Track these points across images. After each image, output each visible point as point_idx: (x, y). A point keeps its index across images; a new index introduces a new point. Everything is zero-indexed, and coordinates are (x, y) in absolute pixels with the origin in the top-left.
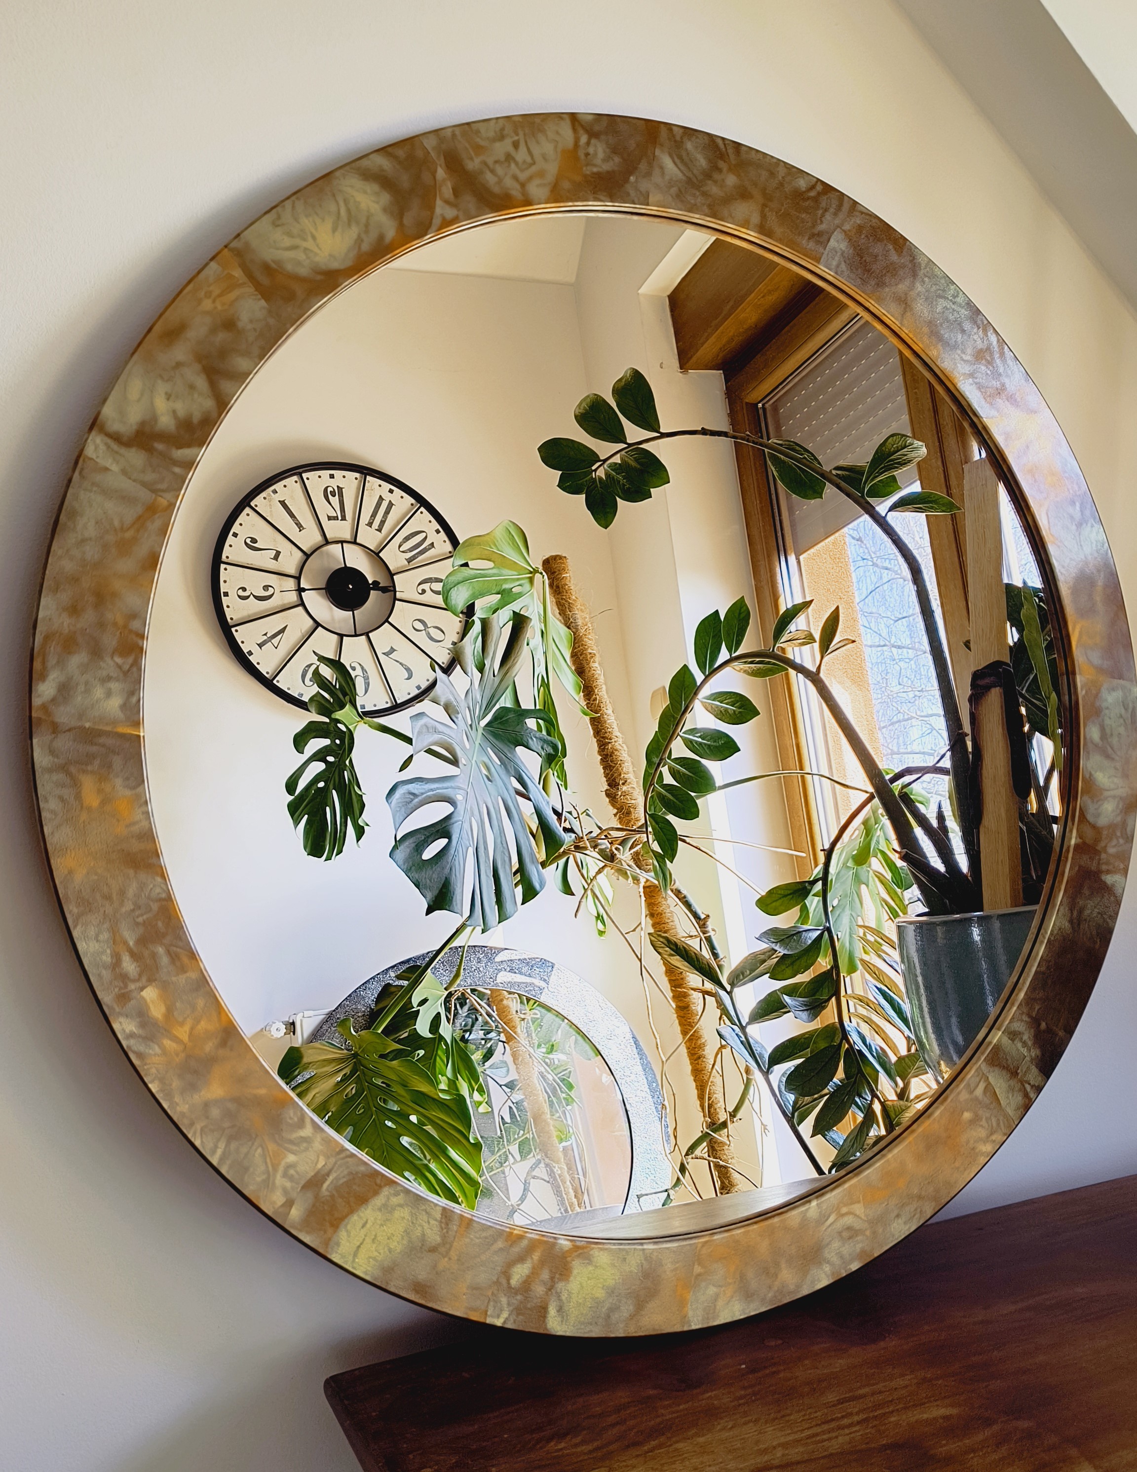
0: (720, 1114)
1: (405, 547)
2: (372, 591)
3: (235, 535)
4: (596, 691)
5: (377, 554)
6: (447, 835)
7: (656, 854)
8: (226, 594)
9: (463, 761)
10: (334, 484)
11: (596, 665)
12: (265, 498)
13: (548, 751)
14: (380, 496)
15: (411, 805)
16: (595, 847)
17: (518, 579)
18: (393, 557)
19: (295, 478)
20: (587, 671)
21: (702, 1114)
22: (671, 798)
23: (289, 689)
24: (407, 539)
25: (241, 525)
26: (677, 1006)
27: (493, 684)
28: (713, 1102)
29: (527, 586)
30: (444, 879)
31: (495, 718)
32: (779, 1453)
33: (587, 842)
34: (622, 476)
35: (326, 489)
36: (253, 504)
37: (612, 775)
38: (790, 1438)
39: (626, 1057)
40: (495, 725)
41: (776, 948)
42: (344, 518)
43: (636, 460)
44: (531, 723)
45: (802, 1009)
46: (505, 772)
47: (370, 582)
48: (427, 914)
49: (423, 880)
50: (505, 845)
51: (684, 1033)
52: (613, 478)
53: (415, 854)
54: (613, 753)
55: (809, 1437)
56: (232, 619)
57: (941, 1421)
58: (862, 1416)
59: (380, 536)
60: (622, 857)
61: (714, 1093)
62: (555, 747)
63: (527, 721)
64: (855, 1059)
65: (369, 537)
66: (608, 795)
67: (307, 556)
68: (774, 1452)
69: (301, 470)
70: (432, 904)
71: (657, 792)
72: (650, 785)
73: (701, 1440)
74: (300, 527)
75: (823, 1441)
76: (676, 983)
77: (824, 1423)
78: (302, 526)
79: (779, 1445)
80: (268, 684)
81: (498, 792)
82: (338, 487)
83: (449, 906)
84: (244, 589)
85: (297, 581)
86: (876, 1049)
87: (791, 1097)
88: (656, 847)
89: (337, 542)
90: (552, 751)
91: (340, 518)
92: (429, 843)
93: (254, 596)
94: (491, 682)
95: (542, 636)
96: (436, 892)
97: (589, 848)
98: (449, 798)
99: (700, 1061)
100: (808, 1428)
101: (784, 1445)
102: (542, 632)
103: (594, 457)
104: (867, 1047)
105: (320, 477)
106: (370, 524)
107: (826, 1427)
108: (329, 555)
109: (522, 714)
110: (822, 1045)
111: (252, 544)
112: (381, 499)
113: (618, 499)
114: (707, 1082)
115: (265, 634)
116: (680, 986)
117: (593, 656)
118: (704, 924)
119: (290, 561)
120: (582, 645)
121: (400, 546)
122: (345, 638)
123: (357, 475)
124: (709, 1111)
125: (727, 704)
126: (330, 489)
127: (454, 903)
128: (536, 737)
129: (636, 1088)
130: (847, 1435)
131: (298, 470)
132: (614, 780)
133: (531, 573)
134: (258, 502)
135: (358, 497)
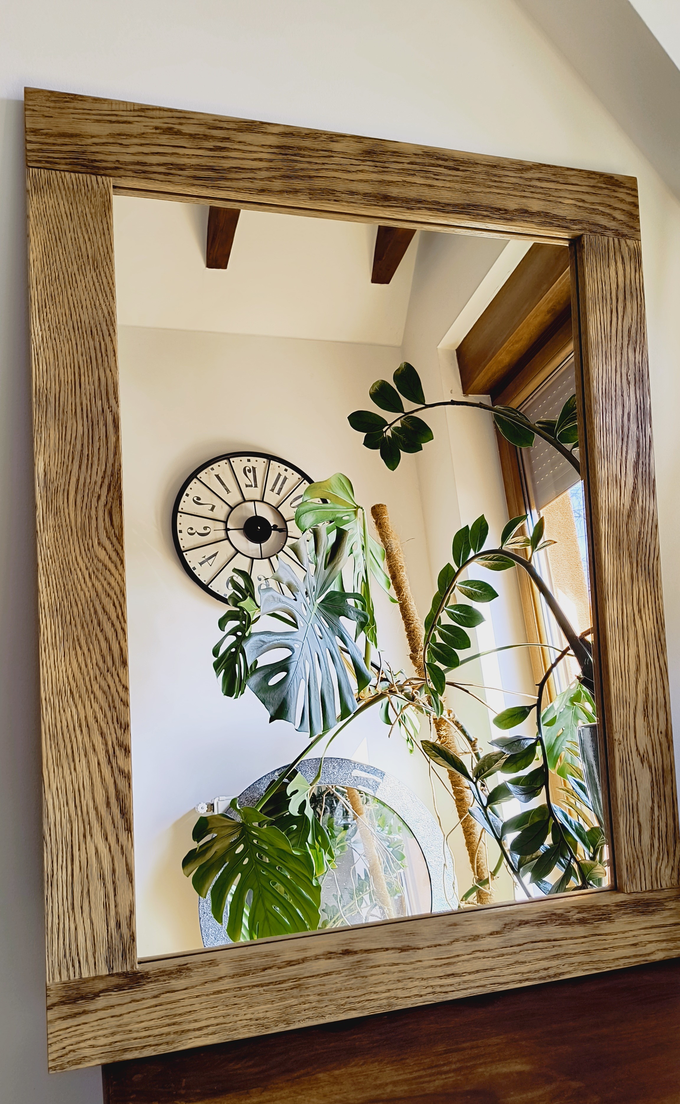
0: (485, 873)
1: (295, 504)
2: (273, 531)
3: (187, 495)
4: (404, 590)
5: (277, 509)
6: (287, 670)
7: (432, 691)
8: (181, 532)
9: (300, 624)
10: (250, 465)
11: (404, 573)
12: (206, 473)
13: (361, 620)
14: (279, 473)
15: (262, 649)
16: (402, 691)
17: (347, 512)
18: (287, 511)
19: (226, 461)
20: (398, 577)
21: (473, 873)
22: (441, 652)
23: (218, 591)
24: (296, 499)
25: (191, 489)
26: (457, 799)
27: (324, 575)
28: (480, 865)
29: (353, 516)
30: (282, 698)
31: (327, 598)
32: (389, 1089)
33: (396, 687)
34: (403, 436)
35: (245, 469)
36: (198, 476)
37: (414, 644)
38: (401, 1078)
39: (429, 835)
40: (326, 602)
41: (504, 752)
42: (256, 486)
43: (411, 424)
44: (351, 602)
45: (521, 793)
46: (331, 633)
47: (272, 525)
48: (270, 722)
49: (268, 699)
50: (330, 680)
51: (461, 817)
52: (397, 436)
53: (264, 682)
54: (414, 630)
55: (415, 1078)
56: (184, 547)
57: (515, 1075)
58: (458, 1065)
59: (279, 498)
60: (420, 699)
61: (481, 859)
62: (366, 618)
63: (348, 600)
64: (560, 831)
65: (272, 498)
66: (411, 658)
67: (232, 509)
68: (385, 1088)
69: (229, 456)
70: (273, 715)
71: (431, 648)
72: (427, 644)
73: (337, 1072)
74: (228, 491)
75: (423, 1083)
76: (456, 783)
77: (429, 1068)
78: (229, 491)
79: (391, 1083)
80: (205, 588)
81: (327, 645)
82: (253, 467)
83: (285, 718)
84: (192, 529)
85: (225, 524)
86: (575, 824)
87: (518, 857)
88: (431, 685)
89: (251, 501)
90: (363, 620)
91: (253, 486)
92: (274, 674)
93: (198, 533)
94: (323, 573)
95: (363, 549)
96: (277, 707)
97: (398, 692)
98: (289, 646)
99: (471, 836)
100: (416, 1071)
101: (395, 1083)
102: (363, 547)
103: (384, 423)
104: (568, 822)
105: (241, 461)
106: (272, 490)
107: (429, 1071)
108: (246, 508)
109: (343, 595)
110: (537, 819)
111: (197, 501)
112: (279, 475)
113: (401, 451)
114: (476, 850)
115: (204, 557)
116: (458, 785)
117: (402, 567)
118: (474, 744)
119: (221, 511)
120: (395, 560)
121: (291, 504)
122: (254, 560)
123: (265, 460)
124: (477, 871)
125: (476, 588)
126: (247, 468)
127: (289, 715)
128: (353, 611)
129: (434, 856)
130: (443, 1079)
131: (227, 457)
132: (415, 648)
133: (355, 508)
134: (202, 475)
135: (265, 473)
